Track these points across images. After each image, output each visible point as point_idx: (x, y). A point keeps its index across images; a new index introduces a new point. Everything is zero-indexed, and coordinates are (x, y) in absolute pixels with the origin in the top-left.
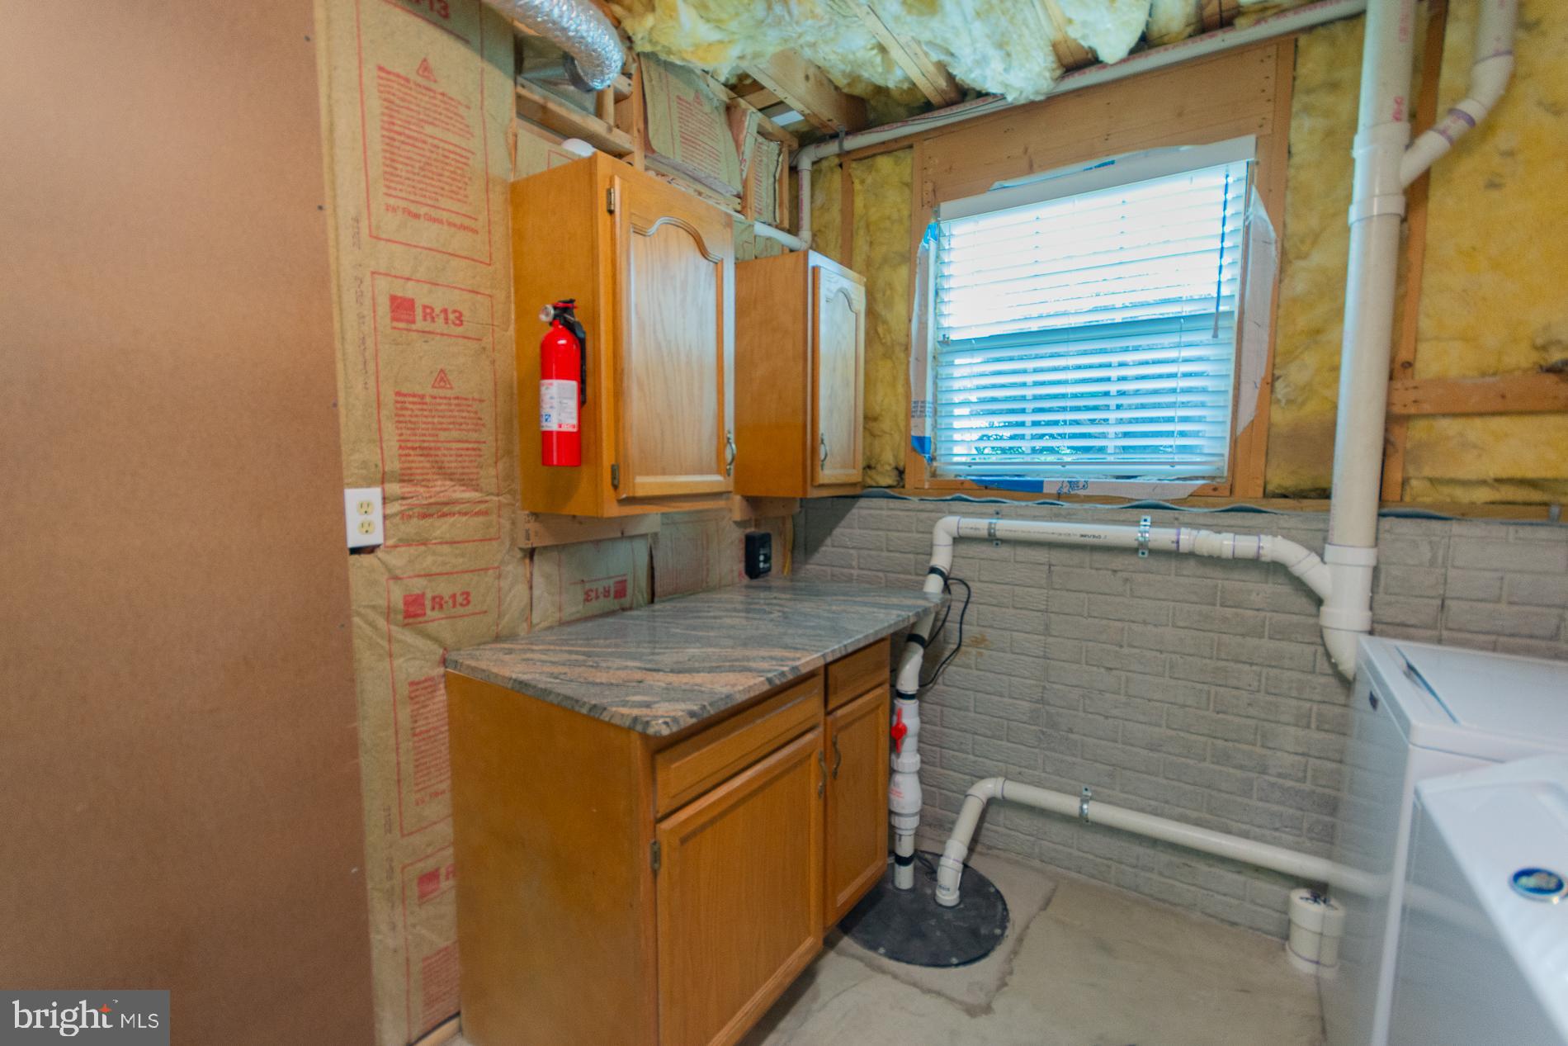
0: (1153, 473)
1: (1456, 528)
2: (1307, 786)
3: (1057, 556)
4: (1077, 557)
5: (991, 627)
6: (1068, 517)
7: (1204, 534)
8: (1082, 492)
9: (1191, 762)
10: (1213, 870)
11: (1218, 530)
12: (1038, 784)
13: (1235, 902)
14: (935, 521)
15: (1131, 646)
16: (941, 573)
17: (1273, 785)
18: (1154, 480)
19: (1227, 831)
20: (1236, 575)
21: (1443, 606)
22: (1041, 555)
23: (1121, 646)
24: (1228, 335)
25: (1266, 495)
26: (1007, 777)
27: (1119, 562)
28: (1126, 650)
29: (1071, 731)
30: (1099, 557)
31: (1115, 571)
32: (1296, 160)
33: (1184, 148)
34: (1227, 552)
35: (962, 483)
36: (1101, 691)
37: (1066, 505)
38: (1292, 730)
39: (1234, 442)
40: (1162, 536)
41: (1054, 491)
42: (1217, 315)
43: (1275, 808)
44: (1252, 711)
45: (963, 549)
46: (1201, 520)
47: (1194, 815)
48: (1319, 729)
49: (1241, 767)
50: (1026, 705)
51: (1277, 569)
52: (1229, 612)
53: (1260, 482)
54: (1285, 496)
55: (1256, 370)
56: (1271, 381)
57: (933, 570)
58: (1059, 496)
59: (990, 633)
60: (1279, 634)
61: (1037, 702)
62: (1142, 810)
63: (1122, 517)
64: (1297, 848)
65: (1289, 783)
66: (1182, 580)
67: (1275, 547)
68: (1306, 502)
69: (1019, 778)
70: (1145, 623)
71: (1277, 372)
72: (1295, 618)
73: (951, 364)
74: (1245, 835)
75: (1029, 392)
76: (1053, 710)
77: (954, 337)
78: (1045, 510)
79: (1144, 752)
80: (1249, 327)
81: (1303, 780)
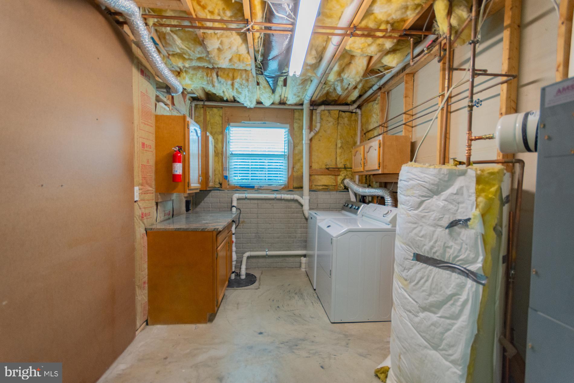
0: (275, 184)
1: (319, 193)
2: (302, 239)
3: (259, 202)
4: (264, 201)
5: (246, 218)
6: (261, 193)
7: (286, 195)
8: (262, 188)
9: (285, 239)
10: (289, 259)
11: (287, 194)
12: (257, 251)
13: (292, 264)
14: (233, 195)
15: (274, 218)
16: (235, 207)
17: (297, 240)
18: (275, 186)
19: (291, 250)
20: (290, 203)
21: (318, 205)
22: (256, 202)
23: (272, 219)
24: (286, 159)
25: (294, 188)
26: (250, 251)
27: (271, 202)
28: (272, 220)
29: (263, 238)
30: (267, 201)
31: (270, 204)
32: (295, 130)
33: (278, 124)
34: (289, 198)
35: (237, 186)
36: (268, 229)
37: (260, 191)
38: (300, 229)
39: (288, 178)
40: (279, 196)
41: (257, 188)
42: (285, 155)
43: (298, 244)
44: (294, 227)
45: (239, 201)
46: (285, 193)
47: (285, 249)
48: (303, 228)
49: (292, 238)
50: (254, 234)
51: (296, 201)
52: (289, 209)
53: (292, 186)
54: (296, 188)
55: (291, 166)
56: (293, 167)
57: (233, 206)
58: (258, 189)
59: (245, 220)
60: (297, 213)
61: (256, 233)
62: (277, 251)
63: (271, 193)
64: (301, 250)
65: (300, 239)
66: (282, 204)
67: (296, 197)
68: (299, 189)
69: (253, 251)
70: (276, 213)
71: (294, 166)
72: (299, 210)
73: (232, 159)
74: (293, 250)
75: (250, 167)
76: (259, 234)
77: (233, 153)
78: (256, 192)
79: (277, 239)
80: (289, 158)
81: (301, 238)
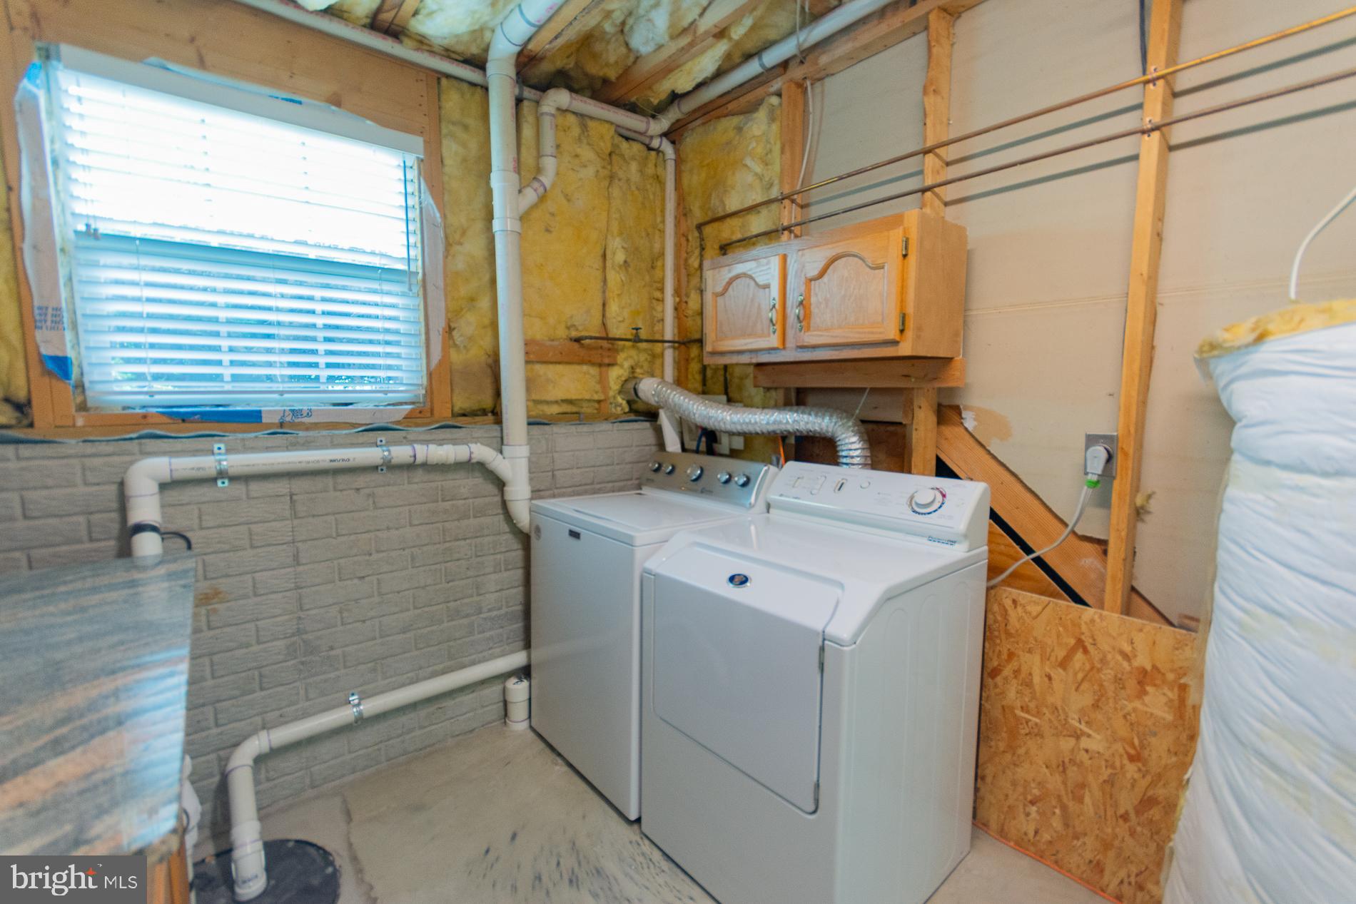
0: (369, 400)
1: (555, 429)
2: (503, 611)
3: (299, 485)
4: (320, 482)
5: (227, 576)
6: (307, 445)
7: (432, 447)
8: (306, 420)
9: (434, 628)
10: (457, 700)
11: (441, 443)
12: (305, 715)
13: (471, 714)
14: (126, 467)
15: (378, 552)
16: (154, 529)
17: (485, 619)
18: (371, 406)
19: (463, 667)
20: (450, 476)
21: (553, 476)
22: (282, 487)
23: (370, 554)
24: (417, 289)
25: (454, 415)
26: (265, 727)
27: (361, 480)
28: (375, 556)
29: (332, 648)
30: (342, 480)
31: (358, 489)
32: (447, 170)
34: (451, 459)
35: (145, 417)
36: (356, 601)
37: (301, 434)
38: (493, 577)
39: (430, 375)
40: (401, 453)
41: (276, 420)
42: (411, 274)
43: (487, 634)
44: (470, 573)
45: (174, 495)
46: (422, 437)
47: (439, 667)
48: (506, 570)
49: (467, 616)
50: (280, 644)
51: (481, 468)
52: (447, 505)
53: (449, 405)
54: (464, 415)
55: (439, 324)
56: (450, 330)
57: (140, 528)
58: (282, 425)
59: (223, 584)
60: (479, 513)
61: (293, 635)
62: (403, 685)
63: (361, 440)
64: (503, 655)
65: (494, 613)
66: (415, 486)
67: (482, 452)
68: (477, 419)
69: (283, 721)
70: (388, 528)
71: (453, 325)
72: (487, 500)
74: (473, 663)
75: (223, 314)
76: (310, 637)
77: (104, 228)
78: (279, 439)
79: (401, 636)
80: (430, 288)
81: (500, 609)
